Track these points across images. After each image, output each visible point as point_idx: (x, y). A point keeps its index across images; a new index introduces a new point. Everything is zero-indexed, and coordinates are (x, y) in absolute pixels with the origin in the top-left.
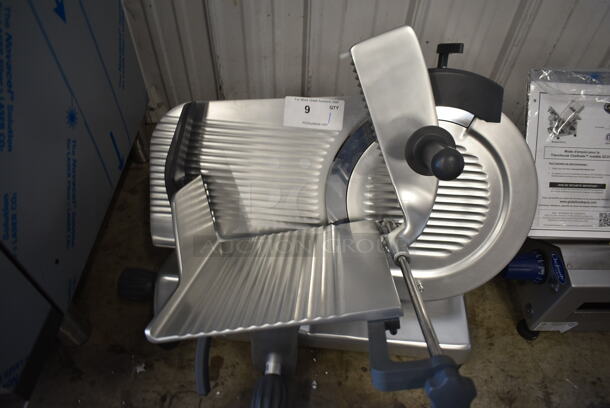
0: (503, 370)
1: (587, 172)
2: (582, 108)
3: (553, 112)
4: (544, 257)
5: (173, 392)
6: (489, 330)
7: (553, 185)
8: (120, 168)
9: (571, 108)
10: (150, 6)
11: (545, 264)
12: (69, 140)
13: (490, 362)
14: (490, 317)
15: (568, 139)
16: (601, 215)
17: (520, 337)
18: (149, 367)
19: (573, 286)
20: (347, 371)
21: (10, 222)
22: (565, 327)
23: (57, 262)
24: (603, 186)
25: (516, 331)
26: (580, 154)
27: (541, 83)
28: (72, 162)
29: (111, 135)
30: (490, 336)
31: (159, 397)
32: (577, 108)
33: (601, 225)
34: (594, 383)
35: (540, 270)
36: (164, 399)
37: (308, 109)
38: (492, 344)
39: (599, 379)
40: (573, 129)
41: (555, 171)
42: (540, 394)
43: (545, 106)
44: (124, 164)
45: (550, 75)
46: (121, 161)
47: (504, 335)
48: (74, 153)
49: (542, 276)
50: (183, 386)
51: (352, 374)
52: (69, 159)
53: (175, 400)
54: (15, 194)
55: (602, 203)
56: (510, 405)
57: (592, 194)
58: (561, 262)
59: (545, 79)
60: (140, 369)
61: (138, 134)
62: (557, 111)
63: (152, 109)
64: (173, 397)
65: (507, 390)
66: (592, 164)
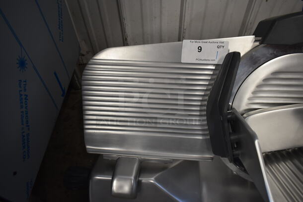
8: (63, 95)
12: (20, 81)
23: (15, 173)
28: (23, 97)
29: (55, 74)
37: (200, 49)
44: (66, 92)
46: (63, 91)
48: (25, 90)
52: (21, 95)
61: (75, 71)
63: (83, 55)
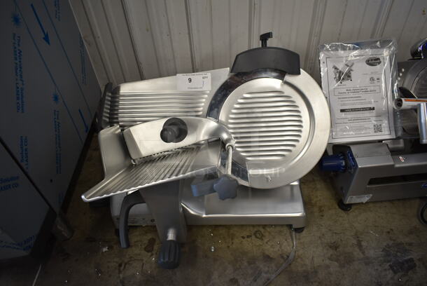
0: (330, 230)
1: (362, 101)
2: (353, 64)
3: (336, 68)
4: (344, 155)
5: (126, 261)
6: (320, 207)
7: (342, 111)
8: (86, 131)
9: (346, 65)
10: (99, 37)
11: (344, 159)
12: (55, 111)
13: (322, 226)
14: (320, 200)
15: (347, 83)
16: (375, 126)
17: (340, 210)
18: (110, 248)
19: (360, 167)
20: (232, 239)
21: (24, 152)
22: (365, 199)
23: (51, 181)
24: (373, 109)
25: (337, 207)
26: (356, 91)
27: (326, 53)
28: (57, 123)
29: (80, 111)
30: (321, 211)
31: (117, 265)
32: (350, 65)
33: (375, 132)
34: (389, 232)
35: (342, 163)
36: (120, 265)
37: (190, 80)
38: (322, 216)
39: (392, 230)
40: (349, 76)
41: (342, 103)
42: (355, 242)
43: (331, 65)
44: (89, 129)
45: (330, 47)
46: (87, 128)
47: (330, 209)
48: (58, 119)
49: (344, 167)
50: (131, 257)
51: (236, 241)
52: (55, 122)
53: (127, 266)
54: (26, 137)
55: (374, 118)
56: (336, 250)
57: (367, 114)
58: (352, 155)
59: (327, 50)
60: (105, 249)
62: (338, 67)
64: (126, 264)
65: (333, 241)
66: (363, 96)
